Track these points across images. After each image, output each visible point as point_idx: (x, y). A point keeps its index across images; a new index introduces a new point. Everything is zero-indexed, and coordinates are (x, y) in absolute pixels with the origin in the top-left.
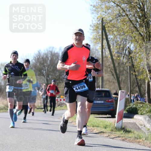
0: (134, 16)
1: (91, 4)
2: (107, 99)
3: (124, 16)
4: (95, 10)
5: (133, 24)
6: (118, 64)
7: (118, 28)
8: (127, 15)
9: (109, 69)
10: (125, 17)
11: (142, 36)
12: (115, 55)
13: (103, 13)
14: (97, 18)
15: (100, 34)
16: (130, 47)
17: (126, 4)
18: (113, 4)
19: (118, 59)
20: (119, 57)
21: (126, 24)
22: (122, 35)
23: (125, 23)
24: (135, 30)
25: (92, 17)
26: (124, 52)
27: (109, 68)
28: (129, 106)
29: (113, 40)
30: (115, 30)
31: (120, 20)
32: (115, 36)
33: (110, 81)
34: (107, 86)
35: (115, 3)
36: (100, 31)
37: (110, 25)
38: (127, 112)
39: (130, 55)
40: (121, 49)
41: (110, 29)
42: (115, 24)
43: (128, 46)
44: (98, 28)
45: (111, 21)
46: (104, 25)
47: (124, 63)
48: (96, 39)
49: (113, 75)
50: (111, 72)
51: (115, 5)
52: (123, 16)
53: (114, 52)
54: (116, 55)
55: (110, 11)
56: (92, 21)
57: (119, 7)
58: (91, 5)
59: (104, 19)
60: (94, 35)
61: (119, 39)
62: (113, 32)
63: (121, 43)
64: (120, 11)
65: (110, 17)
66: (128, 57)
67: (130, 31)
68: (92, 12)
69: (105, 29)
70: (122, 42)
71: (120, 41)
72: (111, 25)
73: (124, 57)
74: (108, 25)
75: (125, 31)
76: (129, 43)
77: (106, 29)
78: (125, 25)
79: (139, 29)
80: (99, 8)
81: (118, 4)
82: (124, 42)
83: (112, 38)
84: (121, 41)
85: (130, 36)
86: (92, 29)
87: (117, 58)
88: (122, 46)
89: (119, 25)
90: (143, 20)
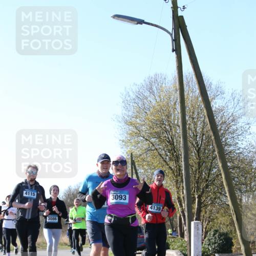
0: (164, 149)
3: (154, 150)
5: (163, 158)
7: (148, 162)
8: (157, 149)
11: (172, 170)
17: (156, 138)
18: (142, 138)
21: (156, 158)
24: (165, 163)
31: (150, 154)
51: (144, 139)
52: (152, 150)
57: (148, 142)
64: (149, 145)
67: (160, 165)
75: (155, 165)
78: (154, 159)
79: (168, 163)
81: (148, 138)
89: (149, 159)
90: (173, 154)
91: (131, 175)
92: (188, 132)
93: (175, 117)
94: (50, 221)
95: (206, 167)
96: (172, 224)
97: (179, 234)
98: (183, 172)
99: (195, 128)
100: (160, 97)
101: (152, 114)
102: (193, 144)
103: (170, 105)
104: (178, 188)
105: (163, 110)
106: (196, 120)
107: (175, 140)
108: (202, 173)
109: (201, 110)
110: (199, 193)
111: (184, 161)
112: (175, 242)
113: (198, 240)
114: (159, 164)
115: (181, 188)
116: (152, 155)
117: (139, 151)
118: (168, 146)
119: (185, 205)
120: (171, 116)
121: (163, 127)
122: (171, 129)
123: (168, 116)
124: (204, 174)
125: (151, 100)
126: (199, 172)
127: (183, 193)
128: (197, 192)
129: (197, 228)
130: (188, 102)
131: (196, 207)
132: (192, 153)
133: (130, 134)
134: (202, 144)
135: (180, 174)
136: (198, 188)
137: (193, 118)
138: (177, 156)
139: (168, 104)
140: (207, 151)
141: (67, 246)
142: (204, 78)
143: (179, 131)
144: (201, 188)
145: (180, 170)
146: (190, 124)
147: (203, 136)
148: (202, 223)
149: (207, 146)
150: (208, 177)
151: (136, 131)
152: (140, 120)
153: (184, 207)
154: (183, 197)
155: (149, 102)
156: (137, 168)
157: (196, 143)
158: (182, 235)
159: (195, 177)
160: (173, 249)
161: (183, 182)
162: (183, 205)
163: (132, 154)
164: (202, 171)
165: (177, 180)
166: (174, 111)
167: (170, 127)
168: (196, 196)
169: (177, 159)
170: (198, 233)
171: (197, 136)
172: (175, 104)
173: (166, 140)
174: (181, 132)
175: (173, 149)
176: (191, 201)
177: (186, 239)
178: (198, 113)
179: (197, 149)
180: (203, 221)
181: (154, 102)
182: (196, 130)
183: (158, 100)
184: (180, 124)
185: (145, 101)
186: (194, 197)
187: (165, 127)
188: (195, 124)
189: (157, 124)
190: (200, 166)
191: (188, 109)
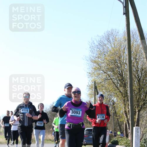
0: (116, 79)
7: (106, 87)
8: (111, 79)
11: (121, 92)
13: (96, 77)
14: (92, 81)
17: (111, 71)
28: (113, 139)
35: (103, 71)
36: (94, 90)
37: (100, 86)
38: (111, 144)
39: (114, 105)
40: (108, 101)
41: (101, 88)
42: (104, 85)
44: (92, 87)
45: (101, 83)
46: (96, 85)
55: (100, 76)
57: (106, 74)
58: (88, 73)
59: (96, 82)
62: (102, 90)
64: (106, 76)
65: (100, 81)
66: (112, 106)
67: (114, 90)
68: (88, 77)
74: (99, 85)
75: (111, 89)
76: (113, 97)
77: (98, 88)
79: (119, 88)
81: (106, 72)
82: (110, 97)
85: (113, 93)
86: (88, 88)
88: (108, 99)
89: (106, 85)
90: (122, 82)
91: (94, 95)
92: (132, 68)
93: (124, 58)
94: (38, 125)
95: (144, 91)
96: (120, 128)
97: (125, 135)
98: (129, 94)
99: (137, 65)
100: (114, 44)
101: (109, 55)
102: (135, 76)
103: (121, 50)
104: (125, 105)
105: (116, 53)
106: (138, 60)
107: (124, 73)
108: (141, 95)
109: (141, 54)
110: (139, 109)
111: (130, 87)
112: (122, 140)
113: (138, 140)
115: (127, 105)
116: (108, 83)
118: (119, 77)
119: (129, 116)
120: (121, 57)
121: (116, 64)
122: (121, 66)
123: (120, 58)
124: (142, 96)
125: (109, 47)
126: (139, 95)
127: (128, 108)
128: (138, 107)
129: (137, 131)
130: (133, 48)
131: (137, 117)
132: (135, 82)
134: (141, 76)
135: (126, 95)
136: (138, 105)
137: (136, 59)
138: (124, 84)
139: (119, 49)
140: (144, 81)
141: (51, 141)
142: (144, 32)
143: (127, 67)
144: (141, 105)
145: (126, 93)
146: (134, 63)
147: (142, 71)
148: (141, 129)
149: (145, 77)
150: (145, 98)
153: (128, 118)
154: (129, 111)
155: (107, 48)
157: (137, 75)
158: (127, 136)
159: (136, 98)
160: (121, 145)
161: (128, 101)
162: (128, 116)
164: (141, 94)
165: (125, 100)
166: (123, 54)
167: (121, 64)
168: (137, 110)
169: (125, 86)
170: (138, 134)
171: (138, 71)
172: (124, 49)
173: (118, 73)
174: (128, 68)
175: (122, 79)
176: (133, 114)
177: (130, 138)
178: (139, 55)
179: (138, 79)
180: (141, 127)
181: (110, 48)
182: (138, 67)
183: (113, 46)
184: (127, 63)
185: (104, 47)
186: (136, 111)
187: (117, 65)
188: (137, 63)
189: (112, 62)
190: (140, 91)
191: (132, 52)
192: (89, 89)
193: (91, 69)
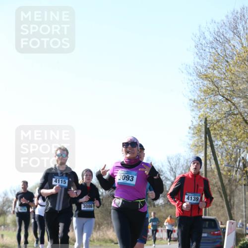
1: (190, 98)
2: (212, 231)
3: (237, 114)
4: (197, 106)
6: (229, 180)
7: (228, 131)
8: (241, 113)
9: (216, 188)
10: (238, 116)
12: (224, 168)
13: (208, 110)
14: (199, 117)
15: (203, 139)
16: (245, 157)
17: (240, 97)
18: (221, 98)
19: (229, 174)
20: (229, 171)
21: (240, 125)
22: (234, 140)
23: (238, 125)
25: (192, 115)
26: (237, 164)
27: (217, 186)
29: (222, 148)
30: (225, 134)
31: (231, 119)
32: (224, 142)
33: (218, 205)
34: (213, 212)
35: (224, 97)
36: (204, 136)
37: (217, 127)
39: (245, 169)
40: (233, 160)
41: (217, 132)
42: (224, 126)
43: (242, 155)
44: (200, 131)
45: (218, 121)
46: (208, 127)
47: (238, 180)
48: (197, 146)
49: (221, 196)
50: (219, 192)
51: (224, 99)
52: (234, 114)
53: (222, 165)
54: (226, 169)
55: (216, 107)
56: (192, 121)
57: (229, 102)
58: (191, 100)
59: (208, 119)
60: (195, 141)
61: (230, 146)
62: (220, 136)
63: (233, 151)
64: (231, 107)
65: (217, 117)
66: (242, 171)
67: (245, 136)
68: (191, 109)
69: (210, 133)
70: (235, 150)
71: (231, 149)
72: (219, 127)
73: (236, 171)
74: (215, 126)
75: (239, 135)
76: (244, 151)
77: (212, 132)
78: (237, 126)
80: (202, 103)
81: (229, 97)
82: (237, 150)
83: (220, 145)
84: (233, 149)
85: (245, 142)
86: (192, 132)
87: (227, 174)
88: (234, 156)
89: (229, 127)
91: (204, 148)
94: (85, 209)
114: (244, 133)
116: (234, 122)
117: (216, 115)
133: (205, 92)
151: (213, 87)
152: (219, 73)
155: (233, 47)
156: (213, 139)
163: (206, 119)
183: (245, 44)
185: (227, 45)
189: (243, 78)
192: (194, 134)
193: (198, 92)
